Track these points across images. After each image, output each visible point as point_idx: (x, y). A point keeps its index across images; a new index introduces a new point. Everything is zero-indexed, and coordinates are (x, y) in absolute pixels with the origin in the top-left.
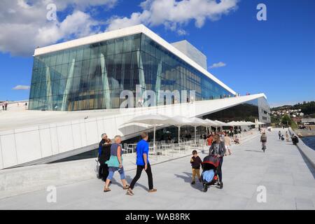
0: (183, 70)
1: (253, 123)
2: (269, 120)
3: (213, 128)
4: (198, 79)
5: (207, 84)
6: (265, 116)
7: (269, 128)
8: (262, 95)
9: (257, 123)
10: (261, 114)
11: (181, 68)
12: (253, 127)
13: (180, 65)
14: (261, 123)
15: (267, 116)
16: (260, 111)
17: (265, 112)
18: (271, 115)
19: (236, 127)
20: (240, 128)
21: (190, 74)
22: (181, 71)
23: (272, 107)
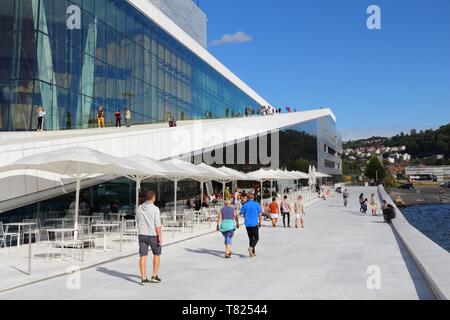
0: (149, 44)
1: (303, 175)
2: (338, 169)
3: (217, 185)
4: (186, 69)
5: (205, 81)
6: (331, 158)
7: (337, 185)
8: (327, 112)
9: (313, 175)
10: (322, 155)
11: (147, 39)
12: (304, 182)
13: (142, 33)
14: (321, 175)
15: (337, 159)
16: (320, 147)
17: (332, 151)
18: (343, 156)
19: (267, 183)
20: (275, 183)
21: (167, 56)
22: (147, 47)
23: (346, 140)
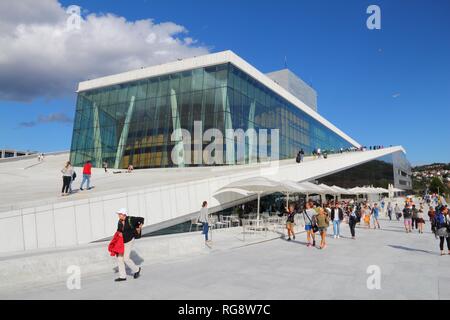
0: (284, 112)
1: (385, 191)
2: (409, 186)
3: (329, 197)
4: (306, 126)
5: (318, 132)
6: (404, 179)
7: (410, 197)
8: (398, 148)
9: (392, 190)
10: (397, 177)
11: (283, 110)
12: (386, 195)
13: (280, 107)
14: (397, 190)
15: (407, 179)
16: (396, 171)
17: (404, 174)
18: (412, 177)
19: (361, 196)
20: (366, 196)
21: (294, 118)
22: (283, 114)
23: (413, 165)
